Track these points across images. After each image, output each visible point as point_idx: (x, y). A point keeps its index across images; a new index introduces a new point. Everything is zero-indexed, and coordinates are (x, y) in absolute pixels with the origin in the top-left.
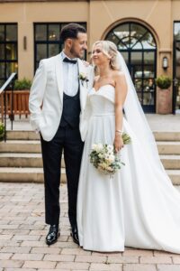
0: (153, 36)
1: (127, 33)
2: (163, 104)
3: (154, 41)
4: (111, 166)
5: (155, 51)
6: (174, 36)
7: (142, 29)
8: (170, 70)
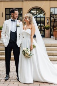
0: (44, 12)
1: (35, 12)
2: (47, 34)
3: (44, 14)
4: (29, 55)
5: (44, 17)
6: (51, 13)
7: (40, 10)
8: (49, 23)
